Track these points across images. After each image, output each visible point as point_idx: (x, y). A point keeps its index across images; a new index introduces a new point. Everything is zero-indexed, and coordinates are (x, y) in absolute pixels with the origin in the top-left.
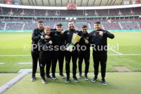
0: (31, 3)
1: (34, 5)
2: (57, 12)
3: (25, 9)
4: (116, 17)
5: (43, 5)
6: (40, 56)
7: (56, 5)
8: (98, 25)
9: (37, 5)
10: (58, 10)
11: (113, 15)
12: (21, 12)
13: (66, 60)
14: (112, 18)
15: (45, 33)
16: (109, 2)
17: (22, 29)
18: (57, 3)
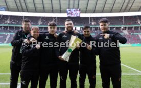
0: (20, 8)
1: (24, 11)
2: (54, 20)
3: (11, 16)
4: (134, 26)
5: (36, 11)
6: (22, 68)
7: (53, 12)
8: (105, 25)
9: (28, 11)
10: (55, 18)
11: (129, 25)
12: (7, 20)
13: (60, 76)
14: (129, 28)
15: (32, 35)
16: (123, 8)
17: (5, 42)
18: (54, 9)
